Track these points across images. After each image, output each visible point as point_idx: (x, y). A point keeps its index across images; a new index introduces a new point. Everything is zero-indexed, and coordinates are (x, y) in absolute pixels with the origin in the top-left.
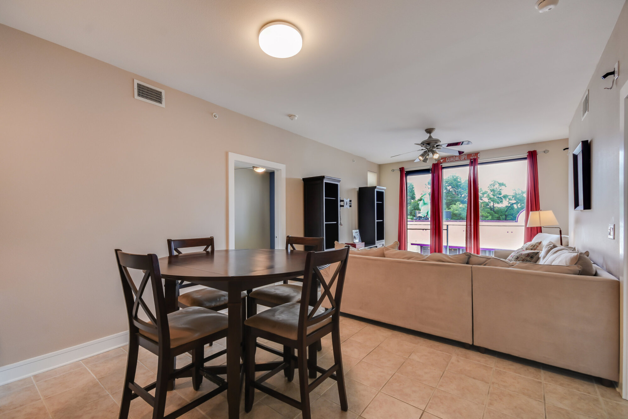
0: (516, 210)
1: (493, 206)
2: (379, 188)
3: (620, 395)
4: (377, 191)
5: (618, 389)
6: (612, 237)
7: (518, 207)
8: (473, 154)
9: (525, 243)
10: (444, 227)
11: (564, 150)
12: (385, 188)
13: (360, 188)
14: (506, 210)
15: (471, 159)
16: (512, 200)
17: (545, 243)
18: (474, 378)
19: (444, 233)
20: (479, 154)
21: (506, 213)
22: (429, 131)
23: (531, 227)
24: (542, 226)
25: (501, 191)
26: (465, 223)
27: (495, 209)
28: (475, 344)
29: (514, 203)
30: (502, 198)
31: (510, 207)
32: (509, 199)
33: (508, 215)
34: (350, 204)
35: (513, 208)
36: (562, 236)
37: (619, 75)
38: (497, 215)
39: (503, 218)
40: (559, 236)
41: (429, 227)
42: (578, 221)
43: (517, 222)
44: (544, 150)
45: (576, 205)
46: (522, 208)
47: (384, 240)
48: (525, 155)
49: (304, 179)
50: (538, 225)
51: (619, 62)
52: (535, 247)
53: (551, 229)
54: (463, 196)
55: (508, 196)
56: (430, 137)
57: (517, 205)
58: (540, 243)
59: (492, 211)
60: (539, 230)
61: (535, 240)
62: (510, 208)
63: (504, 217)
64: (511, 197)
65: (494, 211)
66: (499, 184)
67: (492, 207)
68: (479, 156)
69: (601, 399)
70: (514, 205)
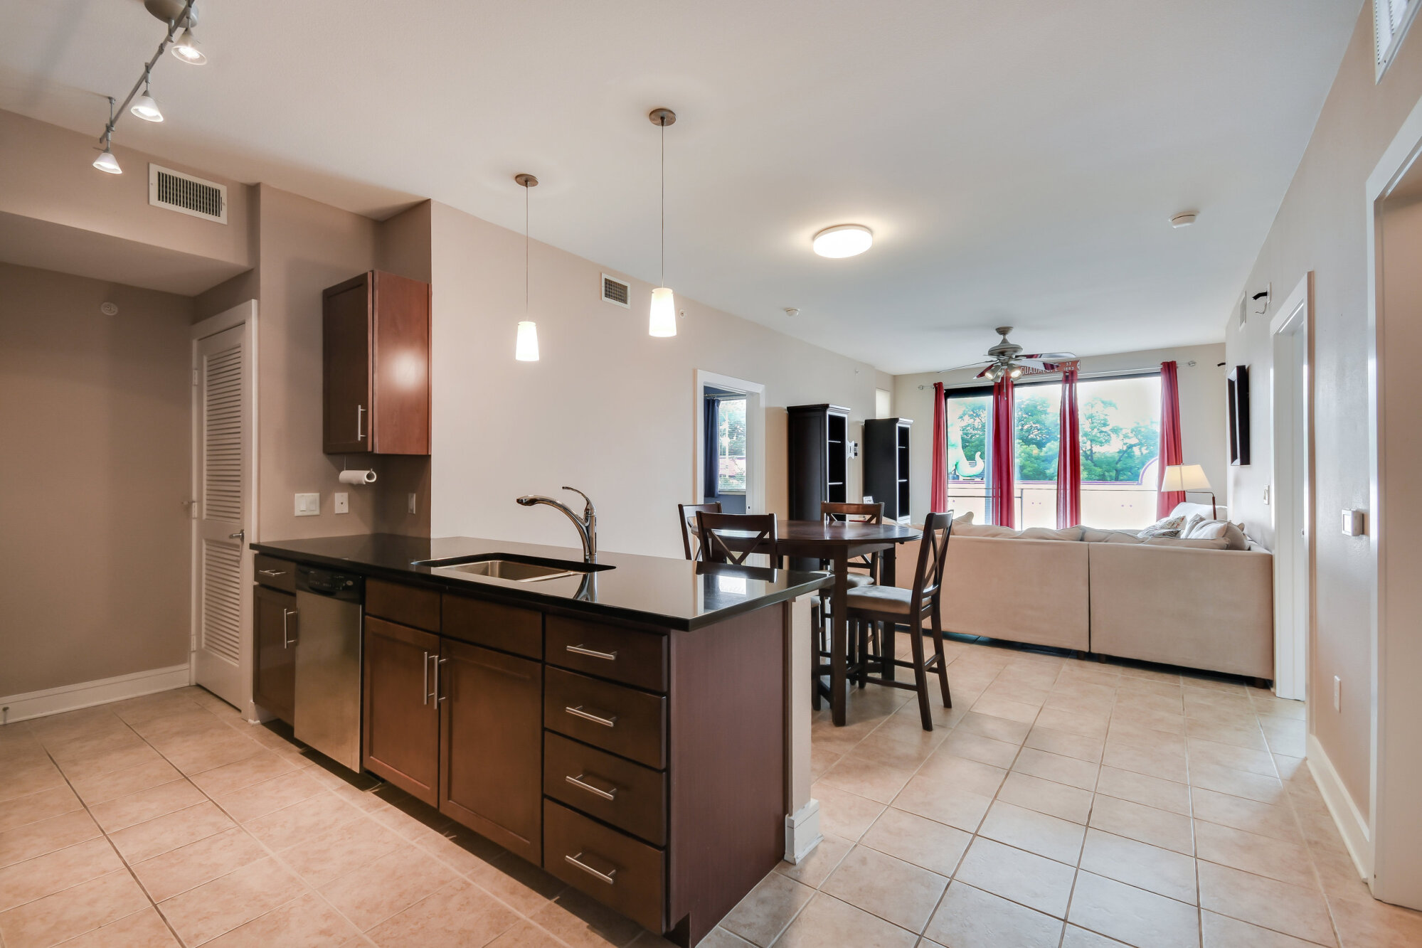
0: (1138, 458)
1: (1091, 450)
2: (904, 422)
3: (1274, 694)
4: (899, 427)
5: (1272, 690)
6: (1266, 502)
7: (1142, 454)
8: (1069, 362)
9: (1158, 519)
10: (1016, 493)
11: (1219, 365)
12: (912, 421)
13: (866, 421)
14: (1117, 459)
15: (1065, 372)
16: (1129, 438)
17: (1189, 518)
18: (1096, 683)
19: (1016, 502)
20: (1079, 363)
21: (1118, 465)
22: (1003, 331)
23: (1168, 492)
24: (1184, 489)
25: (1106, 417)
26: (1055, 486)
27: (1095, 457)
28: (1092, 651)
29: (1135, 445)
30: (1109, 432)
31: (1127, 452)
32: (1126, 436)
33: (1122, 470)
34: (855, 450)
35: (1131, 456)
36: (1216, 507)
37: (1271, 300)
38: (1098, 470)
39: (1110, 476)
40: (1211, 507)
41: (983, 493)
42: (1237, 483)
43: (1140, 484)
44: (1188, 361)
45: (1234, 458)
46: (1151, 455)
47: (909, 517)
48: (1158, 368)
49: (789, 409)
50: (1179, 489)
51: (1271, 283)
52: (1175, 526)
53: (1200, 495)
54: (1026, 427)
55: (1121, 429)
56: (1004, 341)
57: (1140, 449)
58: (1183, 519)
59: (1089, 462)
60: (1180, 497)
61: (1176, 513)
62: (1126, 455)
63: (1113, 474)
64: (1129, 431)
65: (1092, 460)
66: (1103, 402)
67: (1089, 453)
68: (1079, 367)
69: (1250, 697)
70: (1134, 448)
